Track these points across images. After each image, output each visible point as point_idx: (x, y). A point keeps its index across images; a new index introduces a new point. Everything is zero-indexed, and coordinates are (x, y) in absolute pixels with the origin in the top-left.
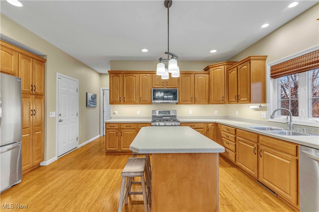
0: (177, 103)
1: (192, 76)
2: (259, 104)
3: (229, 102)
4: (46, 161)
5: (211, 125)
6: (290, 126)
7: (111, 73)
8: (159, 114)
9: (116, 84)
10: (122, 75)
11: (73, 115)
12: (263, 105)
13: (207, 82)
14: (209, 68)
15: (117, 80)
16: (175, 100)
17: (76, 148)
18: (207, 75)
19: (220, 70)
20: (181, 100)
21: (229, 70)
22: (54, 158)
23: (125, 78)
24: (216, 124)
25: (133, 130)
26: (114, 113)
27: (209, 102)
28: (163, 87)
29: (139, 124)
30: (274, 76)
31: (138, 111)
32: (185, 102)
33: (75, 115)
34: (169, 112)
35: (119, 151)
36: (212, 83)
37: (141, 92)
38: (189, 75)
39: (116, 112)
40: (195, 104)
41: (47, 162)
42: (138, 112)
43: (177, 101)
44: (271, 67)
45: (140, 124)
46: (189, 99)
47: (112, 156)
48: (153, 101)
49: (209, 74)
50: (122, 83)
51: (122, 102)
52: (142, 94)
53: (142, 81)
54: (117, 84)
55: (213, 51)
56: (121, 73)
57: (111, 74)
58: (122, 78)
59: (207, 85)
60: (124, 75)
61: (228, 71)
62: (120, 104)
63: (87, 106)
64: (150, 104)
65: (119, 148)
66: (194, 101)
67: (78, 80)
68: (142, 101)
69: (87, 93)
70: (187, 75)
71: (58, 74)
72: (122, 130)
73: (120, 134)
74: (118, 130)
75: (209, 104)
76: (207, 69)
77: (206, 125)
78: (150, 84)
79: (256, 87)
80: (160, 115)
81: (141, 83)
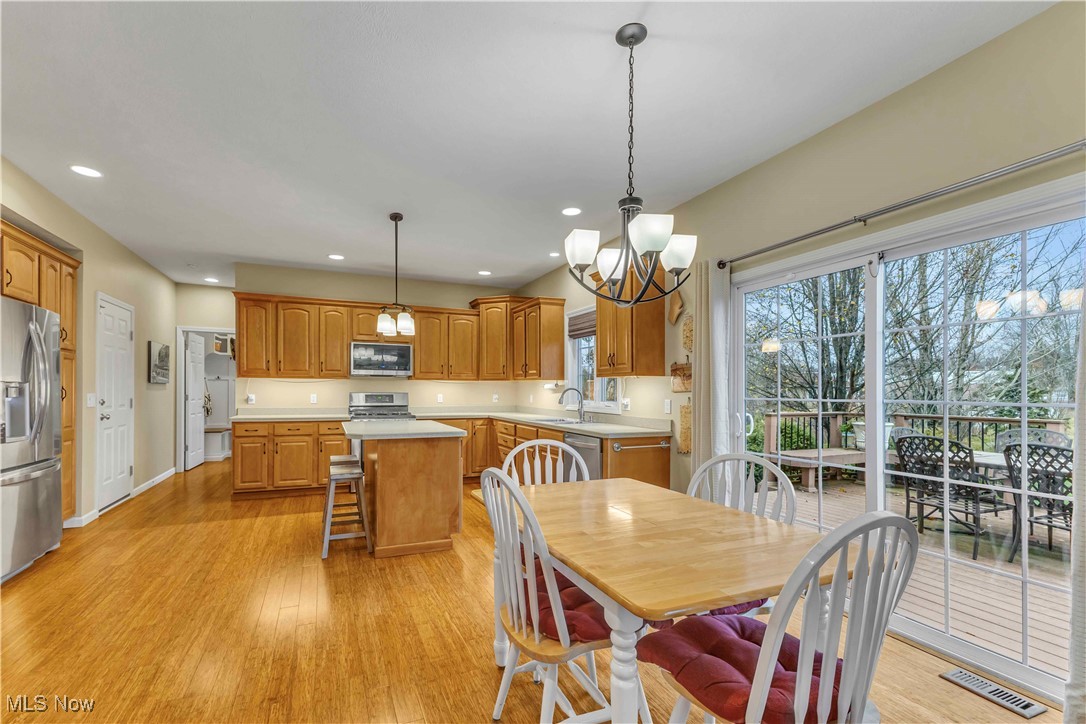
0: (409, 378)
1: (444, 318)
2: (555, 382)
3: (515, 377)
4: (80, 516)
5: (481, 422)
6: (582, 415)
7: (243, 299)
8: (367, 401)
9: (258, 326)
10: (274, 305)
11: (124, 405)
12: (560, 383)
13: (475, 333)
14: (478, 304)
15: (261, 317)
16: (405, 369)
17: (129, 495)
18: (474, 318)
19: (498, 311)
20: (417, 371)
21: (515, 313)
22: (91, 513)
23: (281, 313)
24: (490, 421)
25: (307, 438)
26: (247, 400)
27: (478, 376)
28: (377, 339)
29: (321, 424)
30: (575, 334)
31: (312, 395)
32: (427, 374)
33: (128, 403)
34: (391, 397)
35: (270, 488)
36: (484, 337)
37: (322, 349)
38: (435, 316)
39: (252, 397)
40: (449, 379)
41: (83, 517)
42: (313, 398)
43: (410, 373)
44: (570, 319)
45: (324, 424)
46: (436, 369)
47: (251, 502)
48: (354, 372)
49: (478, 315)
50: (271, 324)
51: (273, 370)
52: (326, 355)
53: (326, 324)
54: (261, 326)
55: (485, 273)
56: (269, 301)
57: (242, 302)
58: (274, 312)
59: (475, 339)
60: (280, 305)
61: (512, 315)
62: (268, 376)
63: (149, 381)
64: (345, 377)
65: (270, 482)
66: (447, 373)
67: (132, 308)
68: (327, 370)
69: (149, 343)
70: (432, 315)
71: (101, 295)
72: (277, 440)
73: (271, 447)
74: (266, 439)
75: (478, 379)
76: (474, 305)
77: (470, 422)
78: (345, 331)
79: (548, 355)
80: (368, 404)
81: (323, 327)
